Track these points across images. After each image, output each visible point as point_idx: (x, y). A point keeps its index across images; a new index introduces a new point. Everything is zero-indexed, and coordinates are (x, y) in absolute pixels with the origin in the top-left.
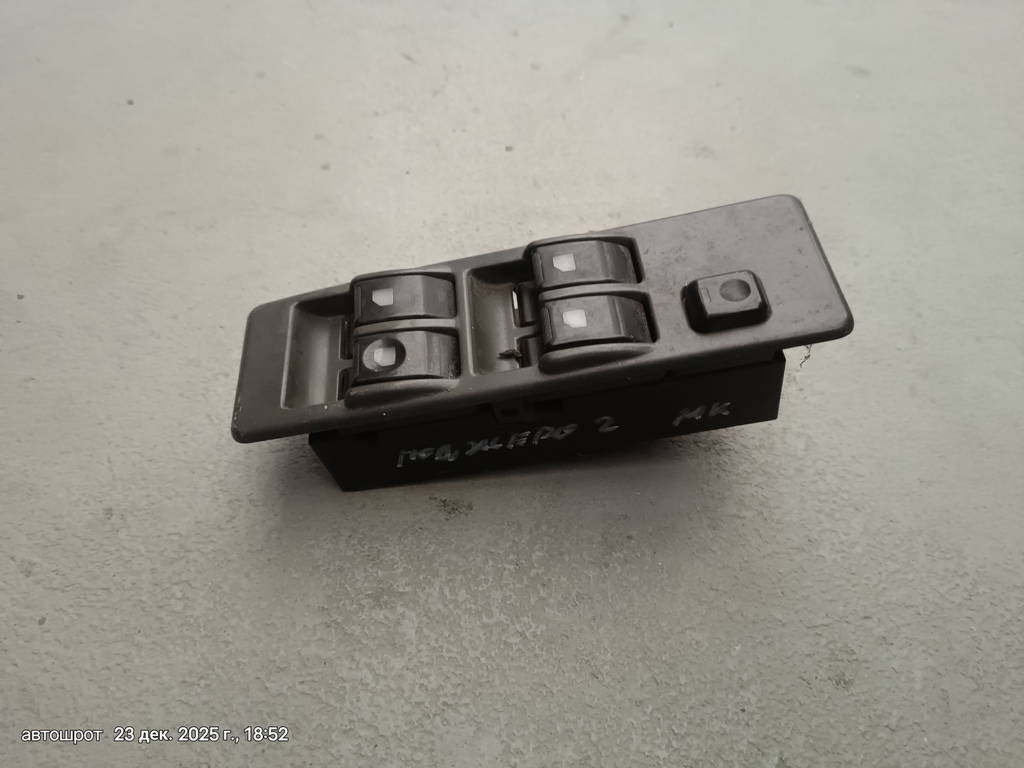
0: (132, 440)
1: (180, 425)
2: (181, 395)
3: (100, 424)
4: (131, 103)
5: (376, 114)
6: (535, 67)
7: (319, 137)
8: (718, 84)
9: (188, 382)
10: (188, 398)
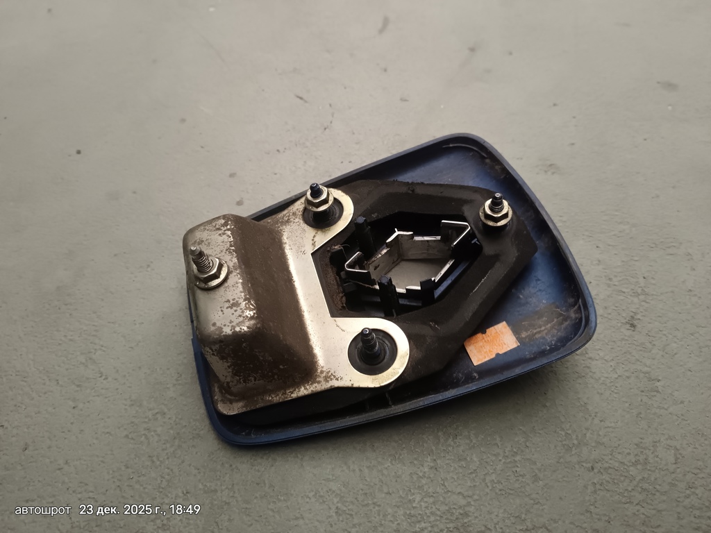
0: (87, 485)
1: (127, 468)
2: (127, 436)
3: (59, 469)
4: (79, 152)
5: (278, 151)
6: (403, 100)
7: (232, 175)
8: (555, 105)
9: (132, 422)
10: (132, 439)
